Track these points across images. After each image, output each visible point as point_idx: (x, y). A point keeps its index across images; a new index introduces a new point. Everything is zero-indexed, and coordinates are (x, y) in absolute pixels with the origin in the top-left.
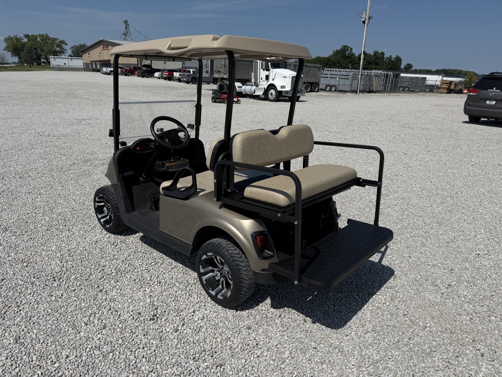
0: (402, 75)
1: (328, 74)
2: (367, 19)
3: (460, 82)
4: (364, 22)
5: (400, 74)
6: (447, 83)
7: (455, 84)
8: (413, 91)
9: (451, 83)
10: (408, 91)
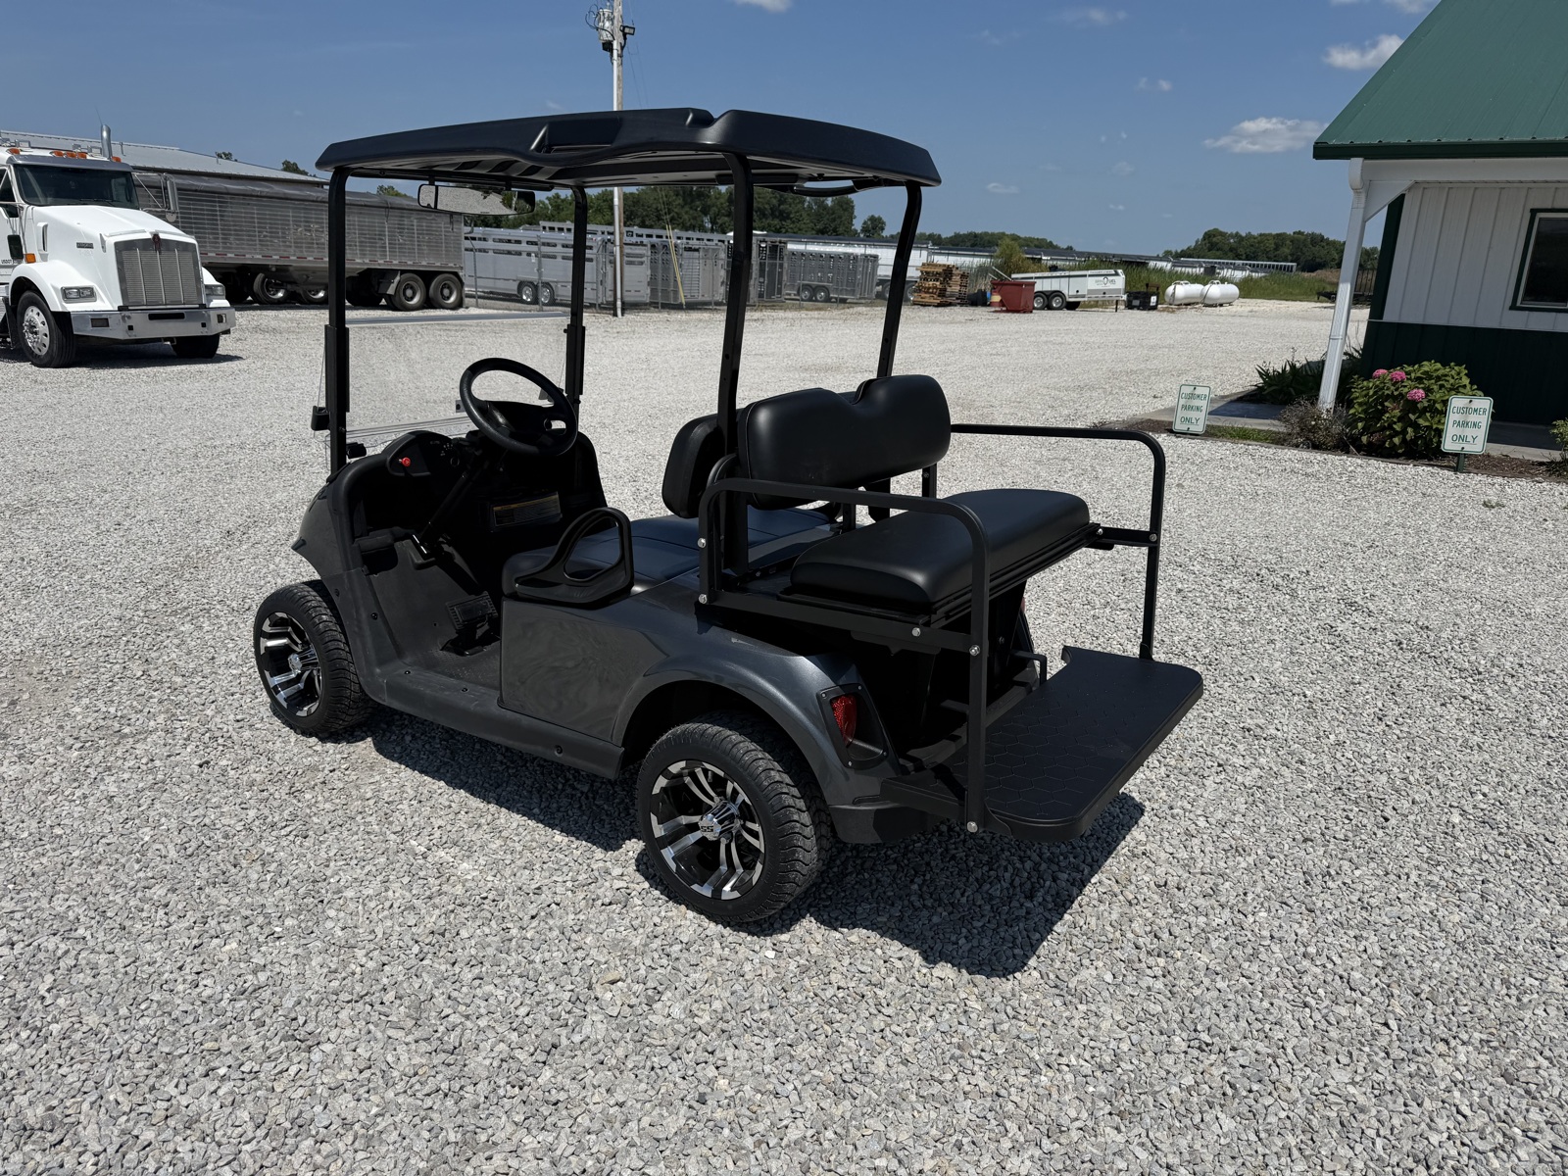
0: (791, 246)
1: (518, 242)
2: (619, 35)
3: (982, 271)
4: (608, 46)
5: (785, 243)
6: (939, 274)
7: (963, 276)
8: (843, 301)
9: (948, 272)
10: (828, 300)
